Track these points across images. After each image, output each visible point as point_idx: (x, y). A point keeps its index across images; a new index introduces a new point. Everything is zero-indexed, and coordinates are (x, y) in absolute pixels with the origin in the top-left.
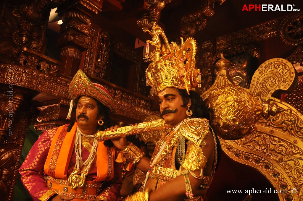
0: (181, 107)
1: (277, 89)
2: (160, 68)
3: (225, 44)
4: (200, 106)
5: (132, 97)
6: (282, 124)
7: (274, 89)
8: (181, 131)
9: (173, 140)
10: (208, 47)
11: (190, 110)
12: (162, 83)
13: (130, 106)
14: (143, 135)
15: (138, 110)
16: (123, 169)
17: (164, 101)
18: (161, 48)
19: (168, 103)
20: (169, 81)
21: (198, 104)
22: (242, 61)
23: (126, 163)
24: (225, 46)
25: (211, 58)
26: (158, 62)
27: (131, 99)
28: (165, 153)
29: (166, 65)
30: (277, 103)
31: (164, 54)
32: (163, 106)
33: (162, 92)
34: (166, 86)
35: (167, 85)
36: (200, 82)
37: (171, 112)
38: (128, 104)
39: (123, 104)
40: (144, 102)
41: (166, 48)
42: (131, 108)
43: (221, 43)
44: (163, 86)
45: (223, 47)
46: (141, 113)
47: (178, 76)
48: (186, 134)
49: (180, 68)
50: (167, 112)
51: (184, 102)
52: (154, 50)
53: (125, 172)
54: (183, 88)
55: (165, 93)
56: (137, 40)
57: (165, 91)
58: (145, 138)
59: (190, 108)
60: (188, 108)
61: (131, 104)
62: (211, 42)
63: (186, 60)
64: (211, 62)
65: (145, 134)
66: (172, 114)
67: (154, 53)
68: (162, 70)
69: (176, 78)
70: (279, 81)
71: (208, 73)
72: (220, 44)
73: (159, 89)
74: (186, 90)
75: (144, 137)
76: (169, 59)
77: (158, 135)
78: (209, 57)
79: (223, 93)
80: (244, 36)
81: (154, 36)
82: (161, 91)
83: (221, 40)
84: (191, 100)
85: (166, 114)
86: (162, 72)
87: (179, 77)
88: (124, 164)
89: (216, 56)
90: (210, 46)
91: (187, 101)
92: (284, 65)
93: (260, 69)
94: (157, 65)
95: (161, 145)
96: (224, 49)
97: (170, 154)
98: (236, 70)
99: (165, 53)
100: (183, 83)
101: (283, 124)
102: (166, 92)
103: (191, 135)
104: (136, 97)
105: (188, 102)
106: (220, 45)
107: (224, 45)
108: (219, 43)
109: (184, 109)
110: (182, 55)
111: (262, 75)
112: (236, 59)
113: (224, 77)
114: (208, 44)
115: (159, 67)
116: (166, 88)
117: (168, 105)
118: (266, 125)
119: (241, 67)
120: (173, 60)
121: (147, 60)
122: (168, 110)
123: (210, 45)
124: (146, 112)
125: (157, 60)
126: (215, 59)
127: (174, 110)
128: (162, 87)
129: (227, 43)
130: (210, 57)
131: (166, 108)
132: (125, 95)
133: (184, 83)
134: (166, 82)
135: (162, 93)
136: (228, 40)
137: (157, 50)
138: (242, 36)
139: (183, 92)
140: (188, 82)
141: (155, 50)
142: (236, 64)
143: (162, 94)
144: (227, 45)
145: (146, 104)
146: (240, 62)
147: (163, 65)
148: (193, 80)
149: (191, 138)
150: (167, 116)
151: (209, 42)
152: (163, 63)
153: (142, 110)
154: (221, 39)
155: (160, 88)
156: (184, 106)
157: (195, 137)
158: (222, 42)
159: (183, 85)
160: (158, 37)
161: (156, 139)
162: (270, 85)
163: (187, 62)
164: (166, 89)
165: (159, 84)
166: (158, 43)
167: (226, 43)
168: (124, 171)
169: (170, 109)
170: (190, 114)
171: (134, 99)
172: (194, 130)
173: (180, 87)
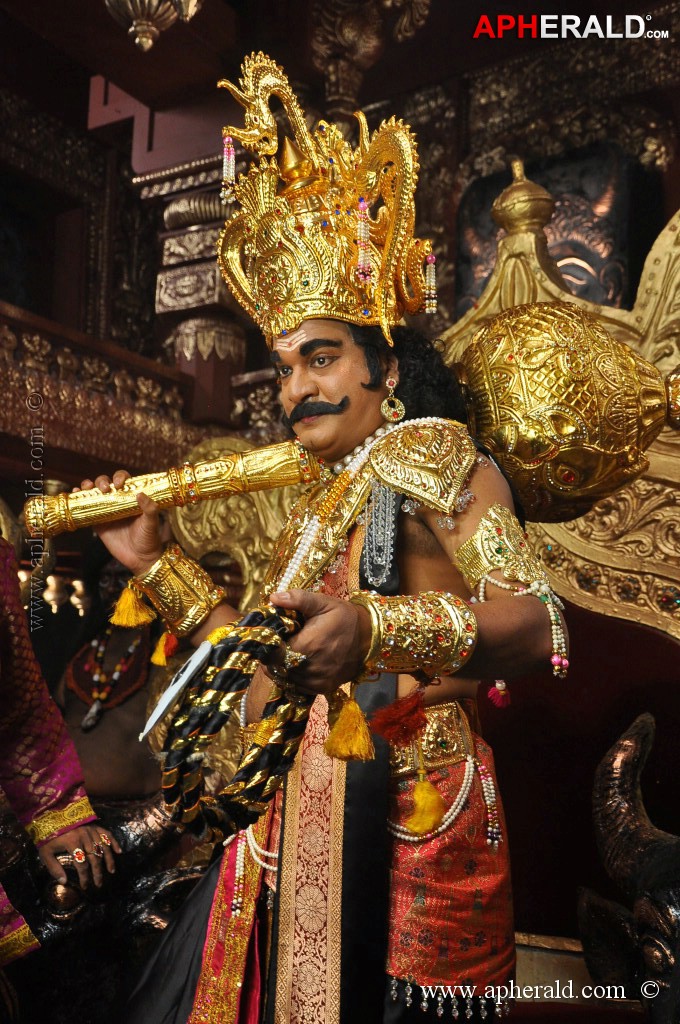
0: (363, 390)
2: (280, 243)
3: (510, 103)
4: (435, 382)
5: (100, 367)
8: (377, 468)
9: (348, 502)
10: (434, 119)
11: (397, 401)
12: (288, 300)
13: (95, 405)
14: (182, 527)
15: (133, 422)
16: (96, 678)
17: (297, 370)
18: (280, 156)
19: (312, 375)
20: (316, 295)
21: (428, 376)
22: (591, 189)
23: (104, 653)
24: (511, 114)
25: (446, 174)
26: (268, 214)
27: (93, 376)
28: (320, 555)
29: (300, 228)
31: (293, 180)
32: (294, 387)
33: (293, 337)
34: (305, 314)
35: (310, 312)
36: (433, 292)
37: (324, 410)
38: (88, 396)
39: (64, 394)
40: (154, 388)
41: (300, 155)
42: (100, 414)
43: (494, 98)
44: (291, 314)
45: (504, 120)
46: (148, 438)
47: (348, 274)
48: (399, 475)
49: (355, 242)
50: (308, 409)
51: (372, 372)
52: (253, 165)
53: (108, 689)
54: (369, 322)
55: (301, 338)
56: (97, 83)
57: (302, 331)
58: (192, 536)
59: (397, 393)
60: (388, 391)
61: (102, 399)
62: (447, 98)
63: (380, 202)
64: (447, 195)
65: (192, 522)
66: (330, 417)
67: (252, 179)
68: (286, 249)
69: (343, 281)
72: (489, 104)
73: (277, 323)
74: (378, 327)
75: (186, 533)
76: (313, 204)
77: (248, 519)
78: (439, 172)
79: (514, 328)
80: (602, 62)
81: (249, 105)
82: (284, 334)
83: (494, 87)
84: (397, 362)
85: (306, 420)
86: (286, 258)
87: (352, 278)
88: (100, 655)
89: (472, 165)
90: (441, 117)
91: (385, 367)
94: (266, 230)
95: (299, 534)
96: (509, 130)
97: (339, 553)
98: (564, 228)
99: (296, 174)
100: (366, 302)
102: (304, 335)
103: (416, 476)
104: (115, 367)
105: (388, 370)
106: (486, 111)
107: (510, 112)
108: (483, 101)
109: (374, 395)
110: (361, 187)
112: (564, 175)
114: (432, 104)
115: (277, 235)
116: (306, 320)
117: (315, 382)
119: (584, 213)
120: (326, 209)
121: (156, 189)
122: (315, 404)
123: (443, 109)
124: (170, 430)
125: (263, 209)
126: (468, 178)
127: (337, 401)
128: (288, 318)
129: (519, 97)
130: (443, 170)
131: (308, 396)
132: (66, 357)
133: (372, 301)
134: (306, 297)
135: (288, 340)
136: (529, 84)
137: (264, 165)
138: (591, 65)
139: (367, 336)
140: (387, 295)
141: (257, 166)
142: (562, 201)
143: (290, 345)
144: (523, 107)
145: (160, 396)
146: (580, 192)
147: (292, 230)
148: (408, 282)
149: (418, 486)
150: (309, 426)
151: (435, 97)
152: (291, 222)
153: (152, 424)
154: (492, 81)
155: (283, 320)
156: (375, 385)
157: (431, 480)
158: (498, 94)
159: (366, 310)
160: (264, 109)
161: (240, 541)
163: (382, 210)
164: (305, 325)
165: (276, 305)
166: (268, 135)
167: (516, 97)
168: (100, 686)
169: (322, 398)
170: (395, 414)
171: (108, 376)
172: (423, 459)
173: (358, 317)
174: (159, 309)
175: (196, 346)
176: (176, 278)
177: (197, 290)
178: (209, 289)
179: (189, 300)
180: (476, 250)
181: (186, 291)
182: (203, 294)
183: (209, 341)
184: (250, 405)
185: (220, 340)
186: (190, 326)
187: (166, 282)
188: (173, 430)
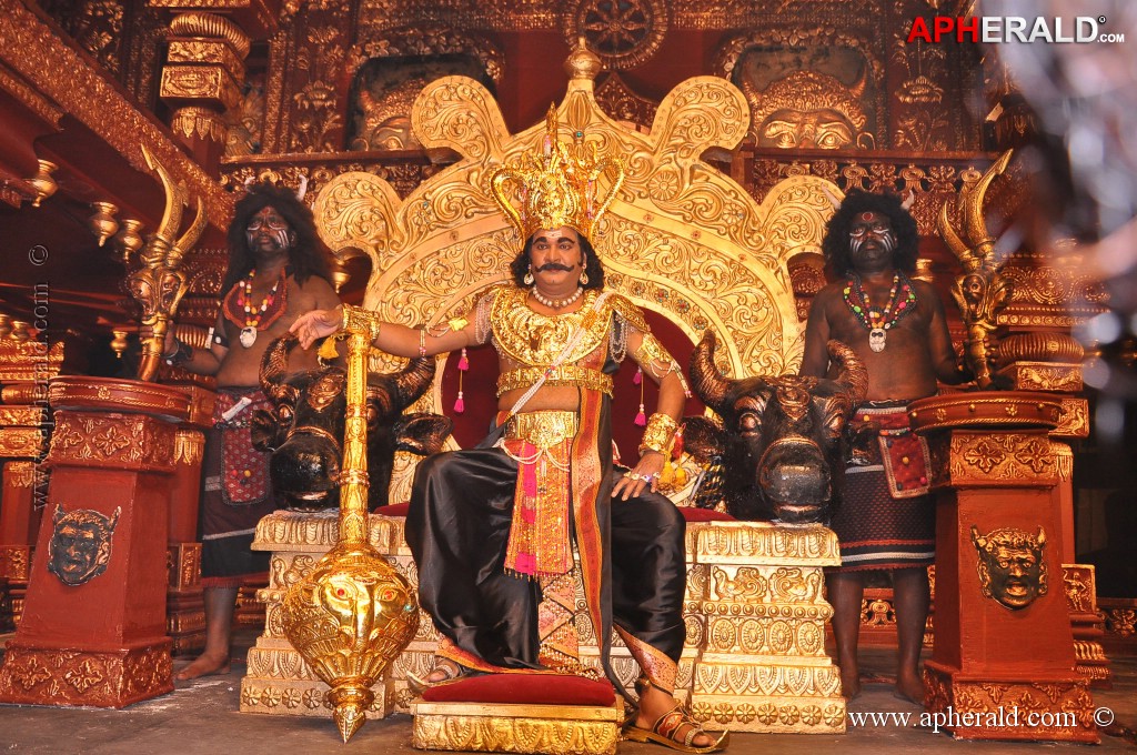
1: (713, 144)
3: (391, 13)
6: (718, 219)
7: (707, 143)
17: (553, 248)
24: (391, 21)
25: (340, 50)
30: (710, 175)
33: (555, 232)
43: (378, 6)
45: (384, 23)
53: (258, 318)
57: (560, 231)
64: (338, 64)
70: (717, 126)
71: (326, 100)
72: (374, 9)
78: (334, 47)
85: (552, 270)
89: (362, 48)
92: (728, 94)
93: (677, 94)
96: (389, 30)
101: (721, 221)
106: (371, 13)
107: (389, 18)
108: (369, 6)
111: (679, 107)
113: (586, 97)
117: (560, 255)
118: (684, 218)
126: (360, 56)
129: (397, 11)
130: (338, 47)
143: (553, 235)
144: (399, 18)
150: (553, 273)
158: (381, 4)
162: (696, 134)
167: (395, 10)
174: (162, 94)
175: (195, 128)
176: (180, 74)
177: (200, 86)
178: (211, 87)
179: (190, 91)
180: (369, 107)
181: (189, 85)
182: (205, 89)
183: (206, 126)
184: (233, 179)
185: (214, 128)
186: (189, 112)
187: (171, 74)
188: (207, 182)
